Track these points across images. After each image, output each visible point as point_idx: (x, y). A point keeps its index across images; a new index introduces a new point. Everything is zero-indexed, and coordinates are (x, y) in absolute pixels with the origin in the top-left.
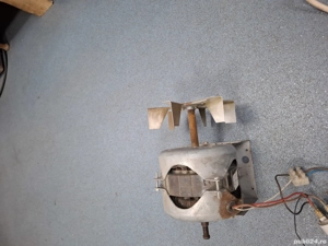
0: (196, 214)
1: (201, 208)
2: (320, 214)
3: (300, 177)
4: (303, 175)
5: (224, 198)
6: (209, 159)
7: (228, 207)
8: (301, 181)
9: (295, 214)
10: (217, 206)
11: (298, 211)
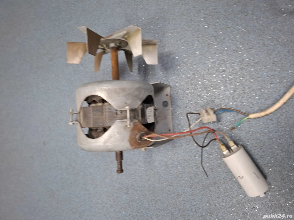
0: (105, 142)
1: (111, 137)
2: (223, 148)
3: (208, 114)
4: (211, 113)
5: (135, 128)
6: (123, 90)
7: (138, 137)
8: (209, 118)
9: (203, 147)
10: (127, 135)
11: (205, 145)
